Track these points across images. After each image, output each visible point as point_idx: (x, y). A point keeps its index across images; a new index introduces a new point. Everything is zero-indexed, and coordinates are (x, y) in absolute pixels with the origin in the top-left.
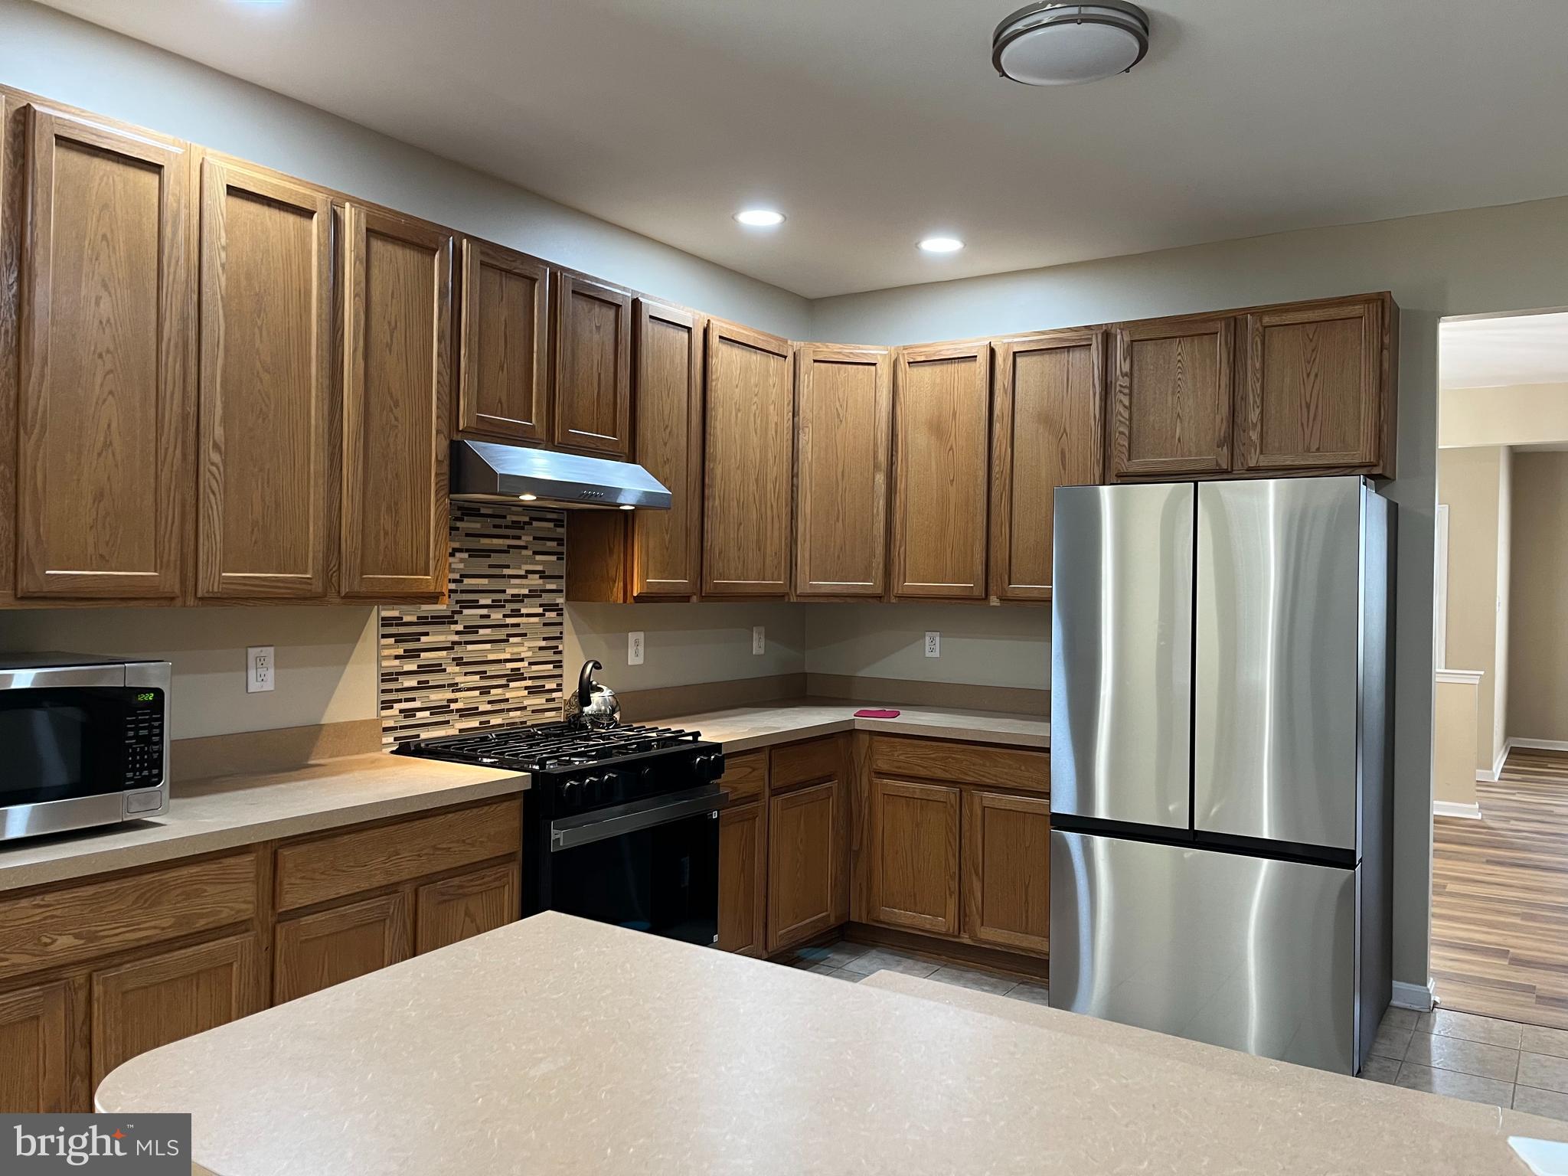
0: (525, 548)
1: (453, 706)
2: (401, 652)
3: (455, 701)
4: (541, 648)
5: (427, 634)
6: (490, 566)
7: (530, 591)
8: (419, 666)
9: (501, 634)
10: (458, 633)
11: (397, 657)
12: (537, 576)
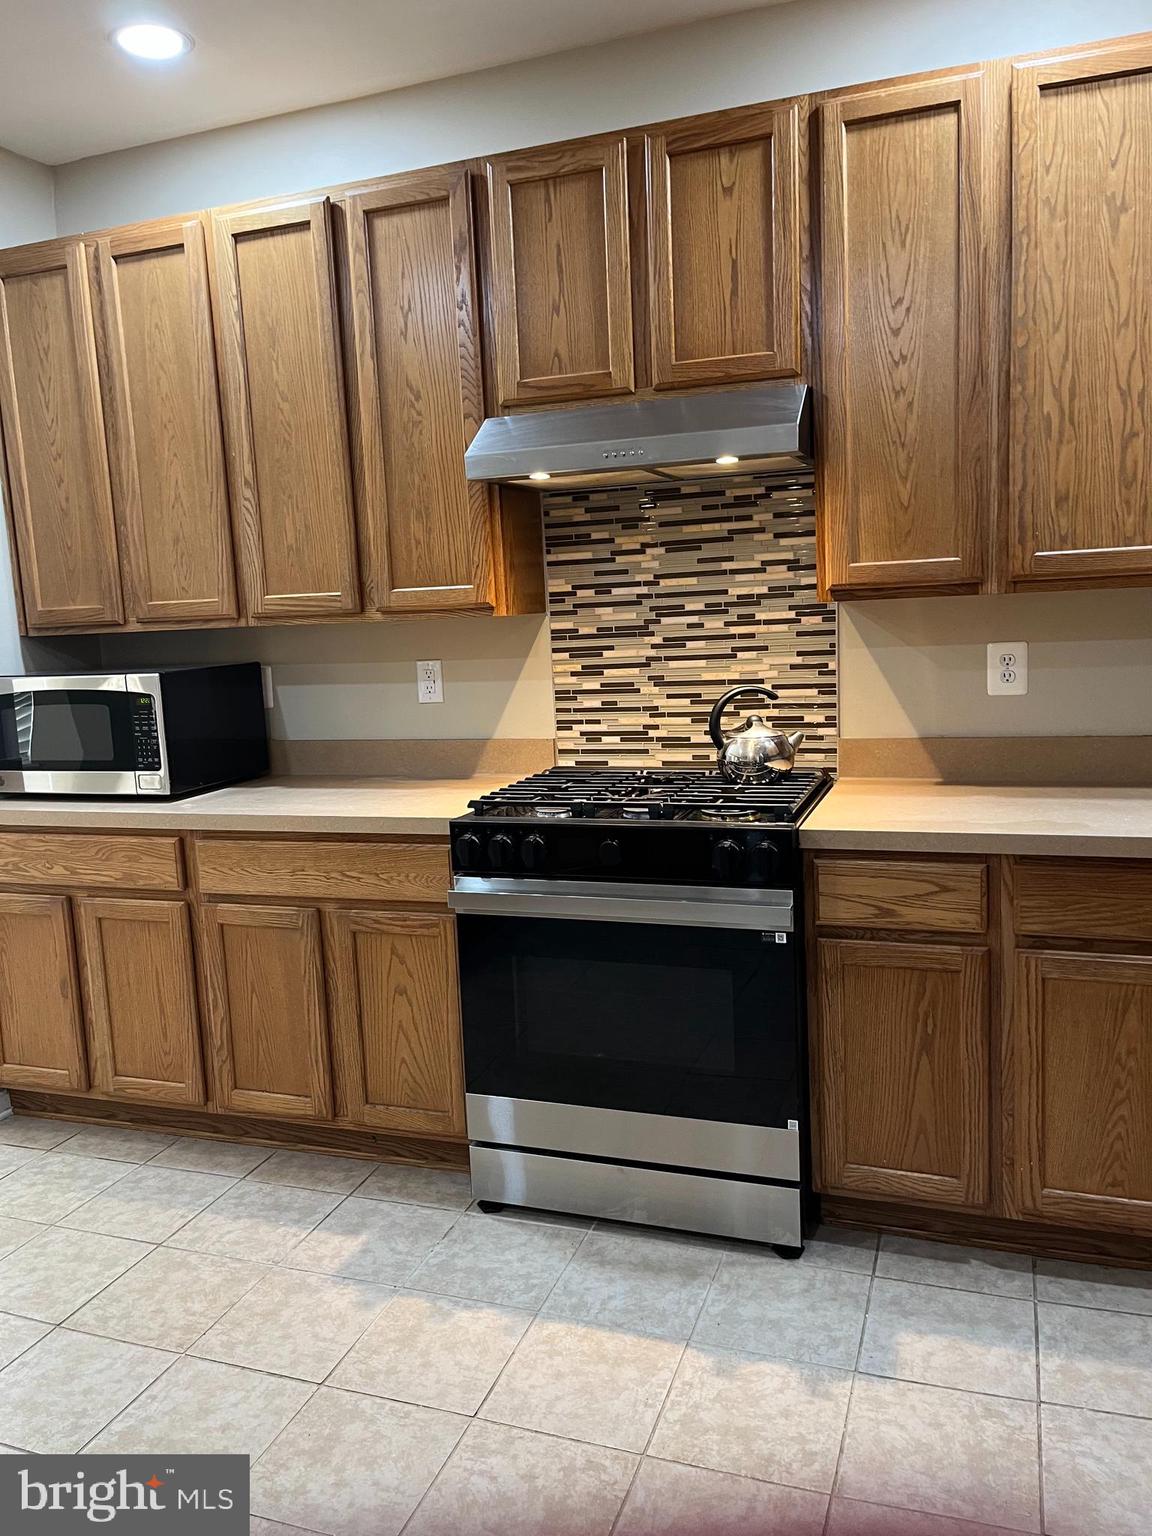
0: (761, 530)
1: (652, 733)
2: (579, 668)
3: (656, 727)
4: (793, 667)
5: (611, 648)
6: (700, 561)
7: (770, 589)
8: (602, 685)
9: (725, 647)
10: (654, 646)
11: (573, 674)
12: (784, 567)
